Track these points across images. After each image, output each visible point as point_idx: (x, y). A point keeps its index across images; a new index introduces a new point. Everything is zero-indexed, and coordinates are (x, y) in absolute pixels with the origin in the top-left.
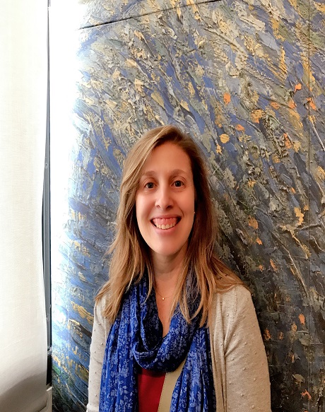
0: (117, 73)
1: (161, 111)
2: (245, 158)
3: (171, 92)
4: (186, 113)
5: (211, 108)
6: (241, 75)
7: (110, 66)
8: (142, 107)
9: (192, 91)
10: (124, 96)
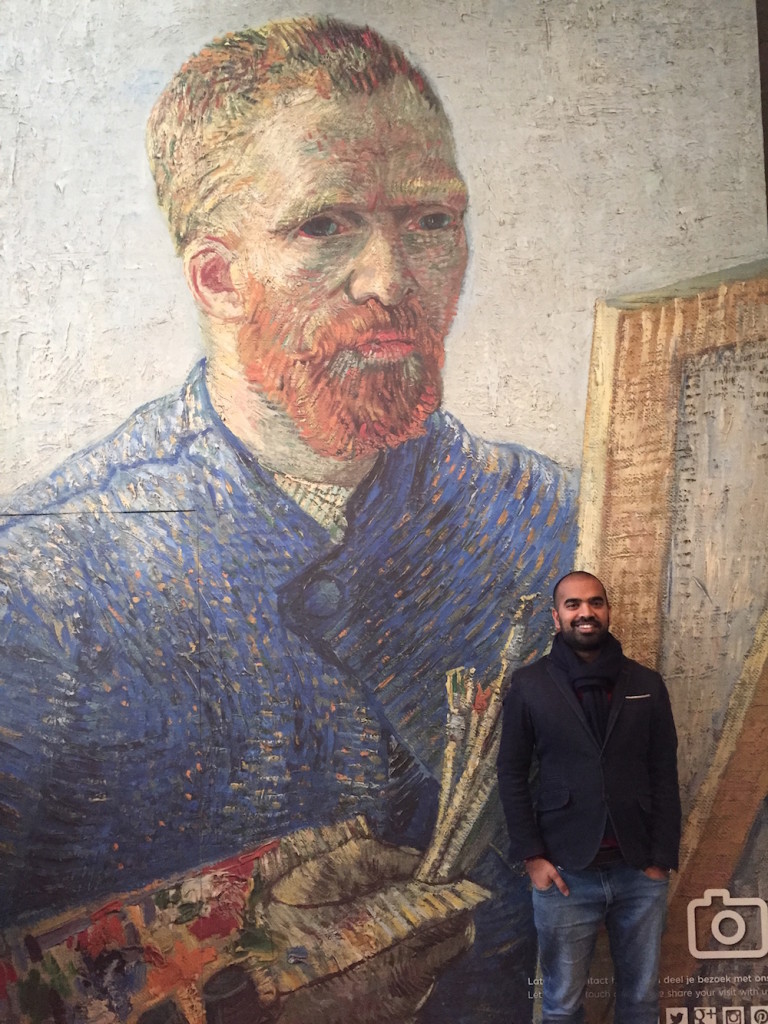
0: (36, 552)
1: (80, 580)
2: (153, 612)
3: (90, 567)
4: (103, 582)
5: (125, 580)
6: (149, 561)
7: (30, 545)
8: (62, 576)
9: (108, 568)
10: (44, 567)
